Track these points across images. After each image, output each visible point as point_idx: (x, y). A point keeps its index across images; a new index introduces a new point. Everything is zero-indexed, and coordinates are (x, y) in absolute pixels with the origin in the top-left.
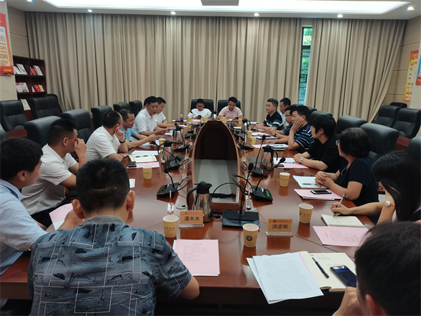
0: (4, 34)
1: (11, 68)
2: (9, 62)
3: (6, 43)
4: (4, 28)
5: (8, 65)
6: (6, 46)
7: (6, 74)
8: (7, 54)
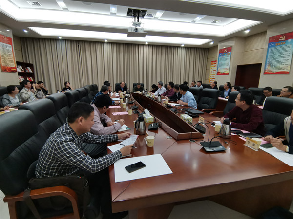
0: (11, 49)
1: (15, 68)
2: (14, 65)
3: (12, 54)
4: (11, 46)
5: (14, 66)
6: (12, 56)
7: (13, 71)
8: (13, 60)
